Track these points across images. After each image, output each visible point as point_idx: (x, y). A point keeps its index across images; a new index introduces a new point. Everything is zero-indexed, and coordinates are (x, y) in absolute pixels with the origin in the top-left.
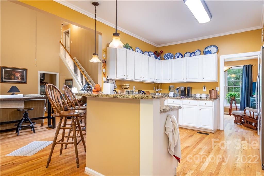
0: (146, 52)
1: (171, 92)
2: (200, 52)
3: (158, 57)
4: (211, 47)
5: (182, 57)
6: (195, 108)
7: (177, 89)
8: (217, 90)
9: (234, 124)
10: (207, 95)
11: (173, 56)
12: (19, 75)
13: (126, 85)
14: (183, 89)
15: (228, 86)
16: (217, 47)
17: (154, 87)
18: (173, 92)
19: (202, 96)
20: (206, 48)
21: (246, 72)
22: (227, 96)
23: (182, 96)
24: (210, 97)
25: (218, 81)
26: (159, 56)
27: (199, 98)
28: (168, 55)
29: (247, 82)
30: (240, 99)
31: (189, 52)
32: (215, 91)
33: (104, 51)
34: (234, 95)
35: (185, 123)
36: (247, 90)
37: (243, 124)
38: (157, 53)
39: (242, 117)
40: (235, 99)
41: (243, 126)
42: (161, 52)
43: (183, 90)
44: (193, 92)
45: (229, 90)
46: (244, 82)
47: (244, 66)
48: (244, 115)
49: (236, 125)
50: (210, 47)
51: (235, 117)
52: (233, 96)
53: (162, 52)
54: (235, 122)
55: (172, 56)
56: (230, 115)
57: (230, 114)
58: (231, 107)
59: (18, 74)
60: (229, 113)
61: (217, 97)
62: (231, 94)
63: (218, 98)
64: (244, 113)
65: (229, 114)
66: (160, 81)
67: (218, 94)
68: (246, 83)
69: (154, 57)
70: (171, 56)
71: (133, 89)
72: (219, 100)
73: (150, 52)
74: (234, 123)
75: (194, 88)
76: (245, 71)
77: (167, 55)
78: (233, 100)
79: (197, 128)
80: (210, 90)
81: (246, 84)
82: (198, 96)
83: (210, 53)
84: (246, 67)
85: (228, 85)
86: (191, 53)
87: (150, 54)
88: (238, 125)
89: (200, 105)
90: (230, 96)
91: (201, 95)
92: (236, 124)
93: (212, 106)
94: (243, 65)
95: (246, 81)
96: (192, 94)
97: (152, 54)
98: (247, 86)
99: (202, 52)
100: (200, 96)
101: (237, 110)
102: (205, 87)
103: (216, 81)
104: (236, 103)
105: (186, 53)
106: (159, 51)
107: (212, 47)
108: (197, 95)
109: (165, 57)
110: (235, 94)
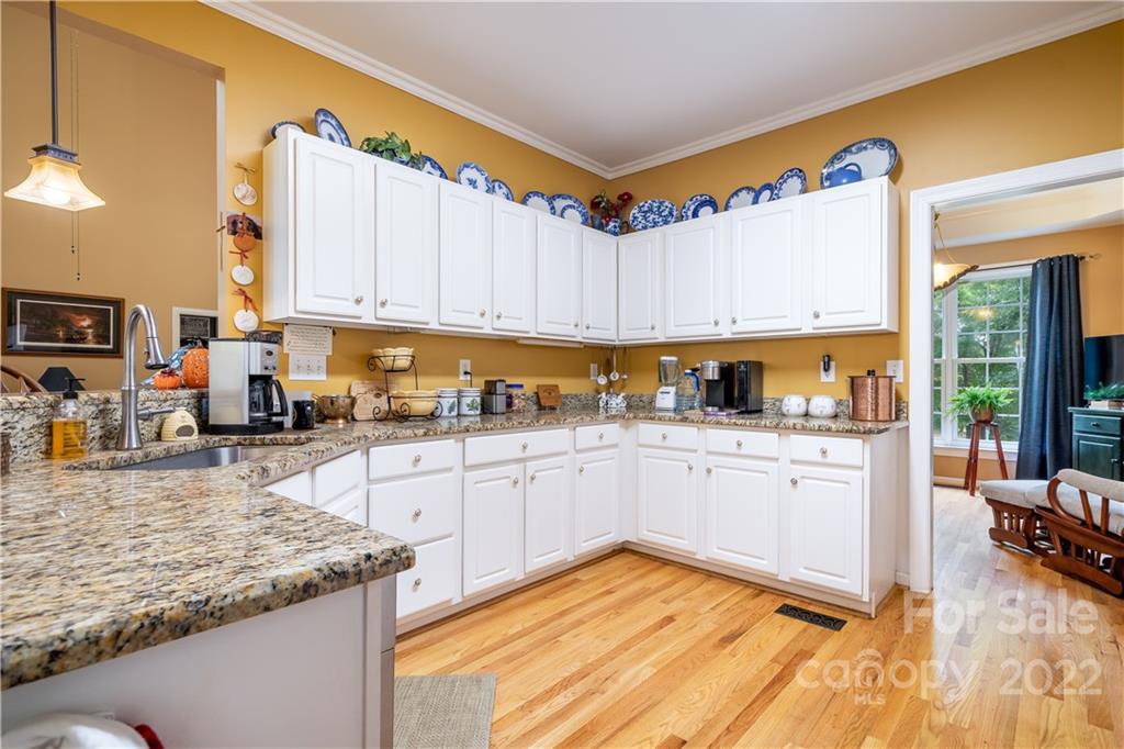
0: (536, 194)
1: (663, 389)
2: (804, 179)
3: (607, 225)
4: (860, 150)
5: (715, 211)
6: (766, 473)
7: (692, 375)
8: (891, 378)
9: (989, 547)
10: (839, 403)
11: (675, 213)
12: (86, 323)
13: (391, 351)
14: (716, 370)
15: (960, 357)
16: (892, 146)
17: (593, 367)
18: (672, 390)
19: (813, 410)
20: (832, 162)
21: (1048, 289)
22: (954, 406)
23: (710, 409)
24: (855, 416)
25: (900, 329)
26: (610, 217)
27: (800, 422)
28: (650, 210)
29: (1055, 341)
30: (1019, 416)
31: (749, 189)
32: (881, 381)
33: (239, 166)
34: (989, 398)
35: (719, 548)
36: (1056, 373)
37: (1043, 553)
38: (600, 203)
39: (1033, 515)
40: (992, 417)
41: (1042, 564)
42: (624, 201)
43: (716, 378)
44: (770, 389)
45: (968, 376)
46: (1041, 338)
47: (1038, 266)
48: (1049, 506)
49: (1003, 554)
50: (854, 149)
51: (998, 514)
52: (982, 402)
53: (627, 199)
54: (997, 534)
55: (671, 214)
56: (972, 494)
57: (970, 486)
58: (974, 452)
59: (84, 320)
60: (967, 483)
61: (890, 415)
62: (975, 397)
63: (897, 419)
64: (1046, 496)
65: (966, 488)
66: (614, 337)
67: (899, 399)
68: (1052, 342)
69: (580, 219)
70: (666, 213)
71: (458, 375)
72: (908, 427)
73: (559, 196)
74: (992, 542)
75: (775, 368)
76: (1043, 288)
77: (646, 209)
78: (987, 422)
79: (779, 578)
80: (852, 379)
81: (1047, 346)
82: (794, 404)
83: (856, 176)
84: (1051, 268)
85: (961, 355)
86: (757, 189)
87: (560, 204)
88: (1014, 559)
89: (796, 457)
90: (971, 403)
91: (808, 401)
92: (1002, 546)
93: (862, 468)
94: (1035, 261)
95: (1049, 332)
96: (764, 396)
97: (570, 206)
98: (1056, 359)
99: (813, 179)
100: (802, 410)
101: (1005, 476)
102: (833, 364)
103: (884, 326)
104: (997, 438)
105: (736, 193)
106: (613, 197)
107: (865, 148)
108: (786, 401)
109: (635, 218)
110: (993, 394)
